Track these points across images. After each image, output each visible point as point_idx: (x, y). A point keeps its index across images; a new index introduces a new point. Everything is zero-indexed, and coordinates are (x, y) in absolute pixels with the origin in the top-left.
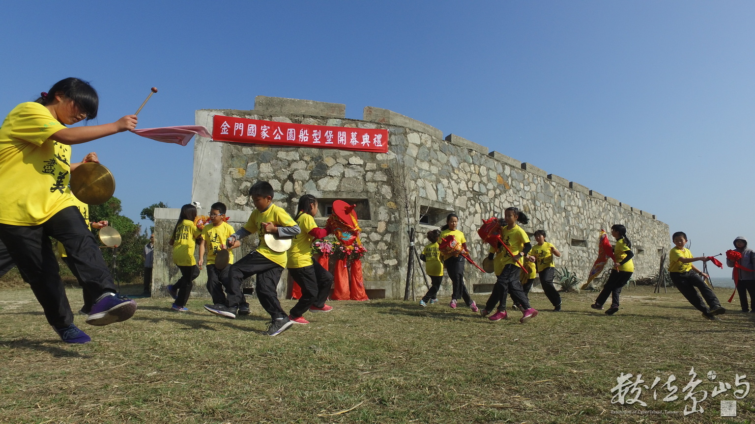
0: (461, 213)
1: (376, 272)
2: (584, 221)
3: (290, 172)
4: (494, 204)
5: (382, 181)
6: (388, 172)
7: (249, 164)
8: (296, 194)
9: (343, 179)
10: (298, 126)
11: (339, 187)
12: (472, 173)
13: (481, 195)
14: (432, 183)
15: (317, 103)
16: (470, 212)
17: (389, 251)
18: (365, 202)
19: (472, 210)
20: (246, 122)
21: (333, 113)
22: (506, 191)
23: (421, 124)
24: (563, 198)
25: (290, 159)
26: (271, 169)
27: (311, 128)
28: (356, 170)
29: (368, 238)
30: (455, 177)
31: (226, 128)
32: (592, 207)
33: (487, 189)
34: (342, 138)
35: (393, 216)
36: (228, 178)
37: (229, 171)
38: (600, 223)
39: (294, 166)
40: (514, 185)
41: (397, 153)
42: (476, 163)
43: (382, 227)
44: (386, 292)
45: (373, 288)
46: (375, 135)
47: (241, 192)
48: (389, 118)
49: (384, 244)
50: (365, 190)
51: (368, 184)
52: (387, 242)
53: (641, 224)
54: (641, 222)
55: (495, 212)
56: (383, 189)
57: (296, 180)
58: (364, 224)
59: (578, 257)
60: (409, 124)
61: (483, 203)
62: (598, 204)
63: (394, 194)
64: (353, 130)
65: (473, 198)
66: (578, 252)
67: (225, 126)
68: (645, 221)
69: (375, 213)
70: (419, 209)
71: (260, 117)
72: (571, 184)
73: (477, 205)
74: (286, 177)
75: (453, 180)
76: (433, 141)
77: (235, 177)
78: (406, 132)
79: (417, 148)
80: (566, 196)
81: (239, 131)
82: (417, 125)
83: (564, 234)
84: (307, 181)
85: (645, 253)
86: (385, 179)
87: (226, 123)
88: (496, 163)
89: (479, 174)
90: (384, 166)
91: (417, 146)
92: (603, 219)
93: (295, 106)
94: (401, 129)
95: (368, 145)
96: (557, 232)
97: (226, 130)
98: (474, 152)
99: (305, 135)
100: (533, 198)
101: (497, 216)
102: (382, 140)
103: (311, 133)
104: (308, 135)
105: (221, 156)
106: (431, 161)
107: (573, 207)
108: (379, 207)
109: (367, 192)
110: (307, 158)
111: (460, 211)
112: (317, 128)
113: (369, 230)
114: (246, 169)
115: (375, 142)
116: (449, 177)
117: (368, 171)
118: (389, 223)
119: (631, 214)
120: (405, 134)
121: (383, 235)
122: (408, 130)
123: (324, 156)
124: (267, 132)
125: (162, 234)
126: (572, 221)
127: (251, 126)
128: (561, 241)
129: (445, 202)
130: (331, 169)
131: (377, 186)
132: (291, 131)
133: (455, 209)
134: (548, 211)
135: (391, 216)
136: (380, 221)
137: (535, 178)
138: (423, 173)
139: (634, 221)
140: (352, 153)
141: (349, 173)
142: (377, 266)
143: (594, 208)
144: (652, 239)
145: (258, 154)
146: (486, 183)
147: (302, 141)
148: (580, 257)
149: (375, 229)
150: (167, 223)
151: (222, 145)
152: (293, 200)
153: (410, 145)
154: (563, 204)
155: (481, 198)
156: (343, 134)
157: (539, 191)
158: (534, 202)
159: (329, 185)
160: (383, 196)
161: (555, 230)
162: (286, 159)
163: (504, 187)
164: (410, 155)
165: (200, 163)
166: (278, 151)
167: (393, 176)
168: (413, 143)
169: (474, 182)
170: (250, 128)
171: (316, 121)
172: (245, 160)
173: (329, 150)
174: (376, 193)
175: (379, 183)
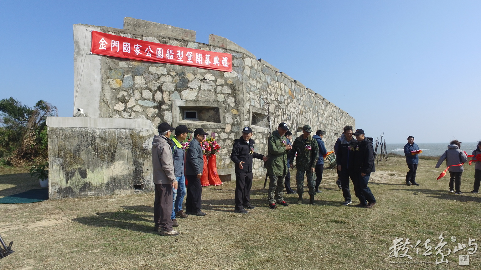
0: (272, 116)
1: (224, 162)
2: (325, 119)
3: (159, 85)
4: (287, 109)
5: (228, 93)
7: (125, 77)
8: (165, 102)
9: (200, 91)
10: (164, 45)
11: (197, 97)
12: (277, 88)
13: (282, 103)
14: (257, 95)
15: (174, 28)
16: (276, 116)
18: (216, 109)
19: (277, 113)
21: (187, 37)
22: (293, 100)
25: (159, 73)
26: (143, 81)
27: (175, 49)
28: (209, 85)
29: (219, 137)
30: (269, 91)
31: (104, 44)
32: (328, 109)
33: (284, 99)
34: (199, 59)
35: (236, 120)
36: (107, 88)
37: (108, 81)
39: (162, 79)
40: (296, 96)
41: (238, 73)
42: (279, 81)
43: (228, 128)
44: (231, 176)
45: (223, 174)
46: (223, 58)
47: (119, 100)
48: (227, 44)
49: (230, 141)
50: (216, 100)
51: (218, 95)
52: (232, 139)
55: (288, 115)
56: (228, 100)
57: (165, 91)
58: (216, 126)
61: (282, 109)
63: (236, 103)
64: (208, 53)
65: (278, 106)
67: (103, 42)
69: (223, 117)
70: (251, 114)
71: (133, 36)
73: (280, 111)
74: (157, 88)
75: (268, 93)
76: (258, 65)
77: (113, 87)
78: (244, 57)
79: (249, 69)
80: (318, 103)
81: (115, 48)
84: (173, 92)
86: (230, 91)
87: (104, 40)
88: (288, 81)
89: (281, 89)
90: (230, 82)
91: (250, 67)
94: (241, 54)
95: (218, 65)
96: (314, 126)
97: (104, 46)
98: (278, 73)
99: (171, 55)
100: (304, 104)
101: (289, 117)
102: (228, 62)
103: (175, 53)
104: (173, 54)
105: (100, 68)
106: (257, 79)
107: (321, 110)
108: (226, 113)
109: (218, 101)
110: (173, 73)
112: (180, 49)
113: (219, 131)
114: (122, 80)
115: (223, 63)
116: (266, 91)
117: (218, 85)
118: (233, 125)
121: (229, 134)
122: (244, 55)
123: (186, 73)
124: (140, 50)
125: (56, 141)
127: (125, 44)
129: (264, 109)
130: (191, 83)
131: (225, 97)
132: (160, 50)
133: (269, 113)
134: (310, 113)
135: (234, 120)
136: (227, 124)
137: (305, 91)
138: (253, 88)
140: (206, 71)
141: (205, 86)
142: (225, 157)
145: (132, 68)
146: (284, 95)
147: (168, 59)
149: (223, 130)
150: (61, 131)
151: (100, 59)
152: (162, 107)
153: (246, 67)
154: (317, 108)
155: (281, 105)
156: (200, 56)
157: (307, 100)
158: (305, 106)
159: (190, 96)
160: (229, 105)
162: (156, 73)
163: (292, 98)
164: (246, 74)
165: (81, 73)
166: (149, 66)
167: (235, 90)
168: (247, 65)
169: (278, 94)
170: (125, 46)
171: (179, 43)
172: (121, 72)
173: (189, 67)
174: (224, 103)
175: (226, 95)
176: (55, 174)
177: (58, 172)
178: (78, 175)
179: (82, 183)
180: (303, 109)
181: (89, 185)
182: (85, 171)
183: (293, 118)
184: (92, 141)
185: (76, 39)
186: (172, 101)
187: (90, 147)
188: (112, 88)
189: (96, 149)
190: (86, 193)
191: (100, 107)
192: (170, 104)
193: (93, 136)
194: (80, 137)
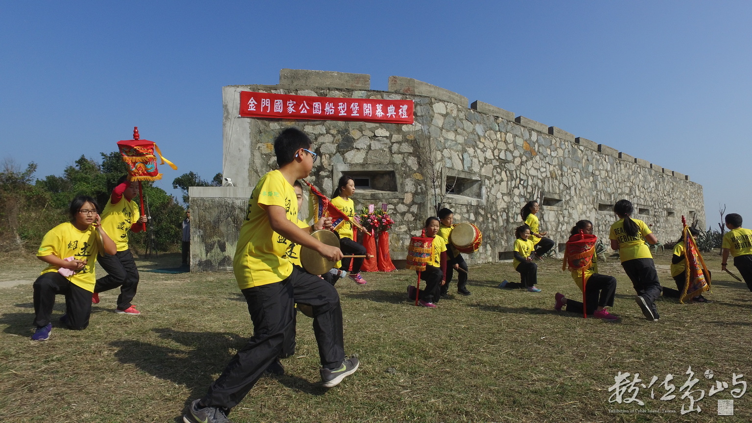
0: (487, 182)
1: (403, 243)
2: (611, 186)
3: (317, 146)
4: (520, 171)
5: (407, 152)
6: (414, 143)
8: (324, 167)
9: (370, 152)
10: (323, 100)
11: (365, 159)
12: (498, 141)
13: (507, 162)
14: (458, 153)
15: (342, 75)
16: (496, 181)
17: (416, 222)
18: (392, 174)
19: (498, 178)
20: (273, 98)
21: (358, 83)
22: (532, 158)
23: (446, 91)
24: (591, 162)
25: (316, 132)
27: (336, 101)
28: (382, 142)
29: (395, 209)
30: (481, 146)
31: (254, 105)
32: (621, 170)
33: (513, 156)
34: (367, 109)
35: (419, 187)
36: (257, 154)
37: (258, 146)
38: (629, 187)
39: (321, 140)
40: (541, 151)
41: (423, 124)
42: (503, 131)
43: (408, 198)
45: (400, 258)
46: (401, 106)
47: (270, 167)
48: (414, 87)
49: (410, 215)
50: (391, 162)
51: (394, 156)
52: (414, 213)
53: (672, 186)
54: (673, 184)
55: (521, 180)
56: (409, 161)
57: (323, 154)
58: (391, 196)
59: (605, 221)
60: (434, 92)
61: (509, 171)
62: (628, 167)
63: (420, 165)
64: (379, 102)
65: (499, 167)
66: (605, 216)
67: (253, 102)
68: (677, 182)
69: (401, 184)
70: (444, 179)
71: (285, 91)
72: (600, 146)
73: (504, 173)
75: (479, 148)
76: (459, 110)
77: (264, 152)
78: (431, 102)
79: (442, 118)
80: (594, 160)
81: (266, 108)
82: (443, 94)
83: (591, 199)
84: (334, 155)
85: (675, 215)
86: (410, 150)
87: (253, 100)
88: (522, 129)
89: (506, 142)
90: (411, 137)
91: (443, 116)
92: (632, 182)
93: (320, 78)
94: (427, 99)
95: (394, 117)
96: (584, 197)
97: (253, 107)
98: (500, 119)
99: (331, 108)
100: (560, 164)
101: (524, 183)
102: (409, 111)
103: (336, 106)
104: (334, 107)
105: (249, 132)
106: (456, 130)
107: (601, 171)
108: (405, 179)
109: (394, 164)
110: (334, 132)
111: (486, 180)
112: (343, 100)
113: (396, 201)
115: (400, 113)
116: (475, 146)
117: (394, 143)
118: (415, 194)
119: (662, 176)
120: (431, 104)
121: (410, 206)
122: (433, 100)
123: (350, 129)
124: (293, 107)
125: (197, 212)
126: (600, 186)
127: (277, 102)
128: (588, 206)
129: (471, 172)
130: (357, 142)
131: (404, 158)
132: (317, 105)
133: (481, 178)
134: (575, 176)
135: (417, 187)
136: (407, 192)
137: (563, 143)
138: (449, 143)
139: (665, 183)
140: (378, 125)
141: (376, 145)
142: (404, 236)
143: (623, 171)
144: (684, 200)
146: (512, 150)
147: (328, 114)
148: (607, 222)
149: (401, 200)
150: (201, 201)
151: (249, 121)
152: (321, 173)
153: (436, 115)
154: (591, 169)
155: (507, 165)
156: (368, 106)
157: (566, 156)
158: (561, 166)
159: (356, 157)
160: (410, 167)
161: (581, 195)
162: (312, 133)
163: (530, 154)
164: (436, 125)
165: (229, 139)
166: (305, 125)
167: (419, 147)
168: (438, 113)
169: (500, 150)
170: (277, 104)
171: (341, 93)
172: (273, 135)
173: (355, 122)
174: (402, 165)
175: (405, 155)
176: (196, 246)
177: (199, 244)
178: (217, 248)
179: (221, 257)
180: (556, 171)
181: (228, 259)
182: (224, 244)
183: (534, 184)
184: (231, 211)
185: (224, 103)
186: (333, 166)
187: (229, 218)
188: (262, 154)
189: (235, 220)
190: (225, 268)
191: (248, 176)
192: (330, 170)
193: (233, 207)
194: (220, 208)
